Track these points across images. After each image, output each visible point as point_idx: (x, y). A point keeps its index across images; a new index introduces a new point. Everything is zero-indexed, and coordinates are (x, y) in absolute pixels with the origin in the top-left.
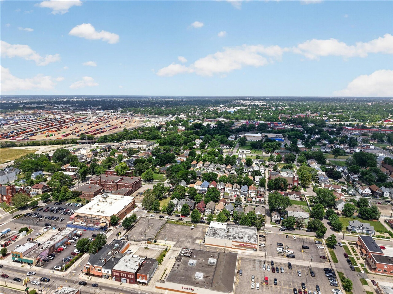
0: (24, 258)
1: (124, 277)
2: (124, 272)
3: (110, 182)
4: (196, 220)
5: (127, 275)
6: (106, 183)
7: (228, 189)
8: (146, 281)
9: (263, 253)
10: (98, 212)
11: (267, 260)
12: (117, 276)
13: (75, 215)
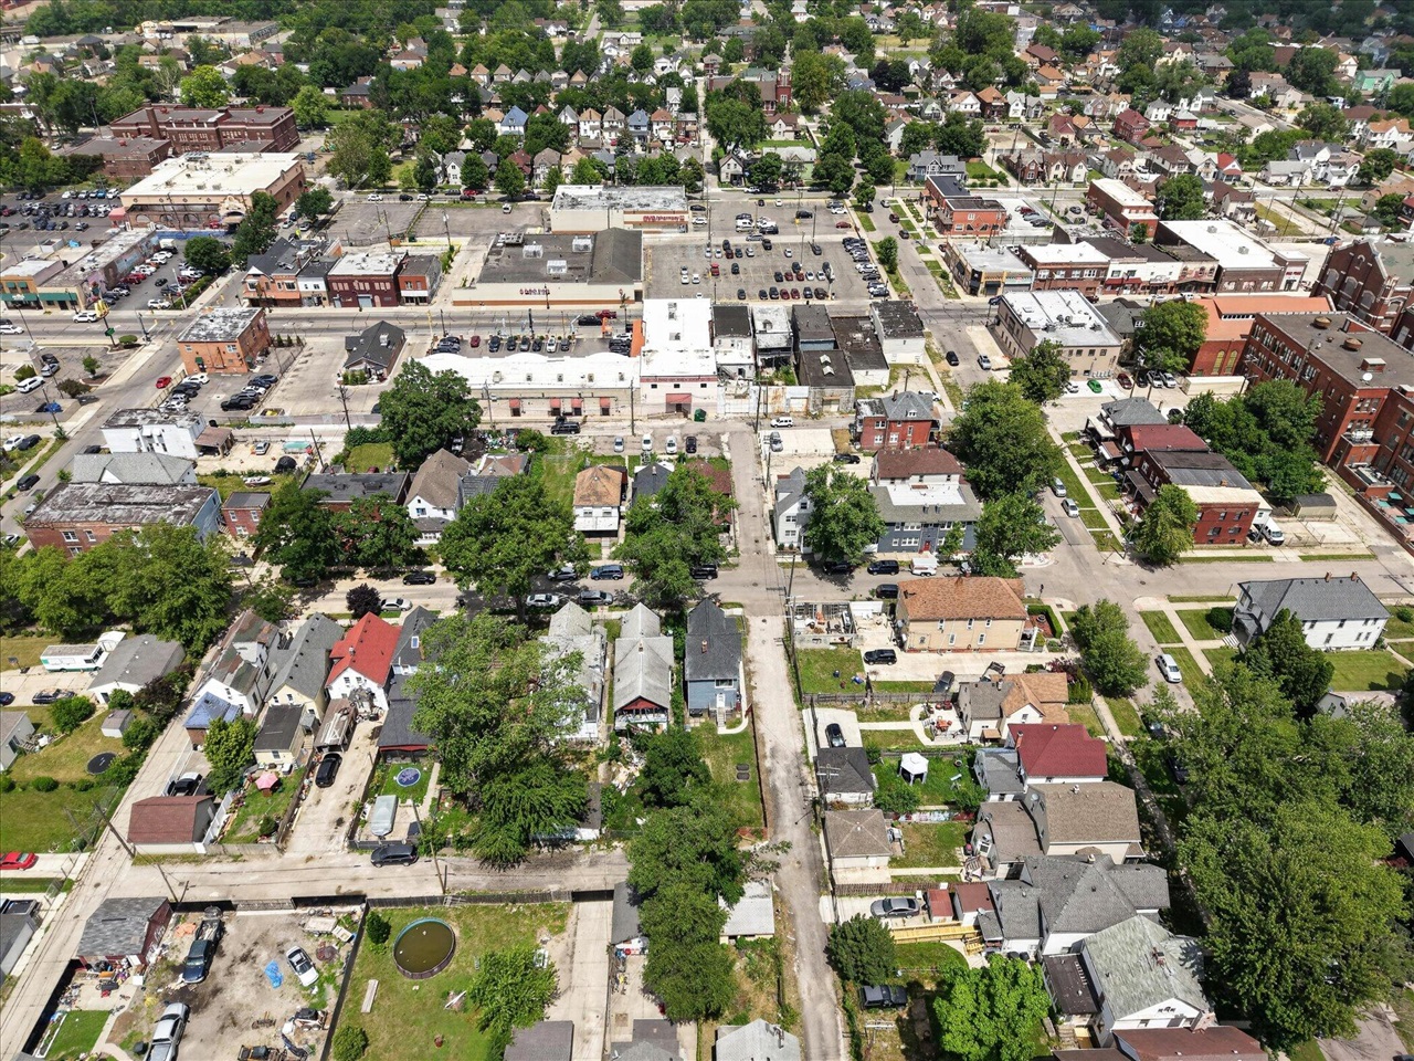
0: (41, 290)
1: (365, 292)
2: (363, 279)
3: (190, 124)
4: (515, 195)
5: (372, 286)
6: (175, 128)
7: (587, 127)
8: (424, 293)
9: (704, 235)
10: (200, 188)
11: (714, 242)
12: (344, 294)
13: (128, 203)
